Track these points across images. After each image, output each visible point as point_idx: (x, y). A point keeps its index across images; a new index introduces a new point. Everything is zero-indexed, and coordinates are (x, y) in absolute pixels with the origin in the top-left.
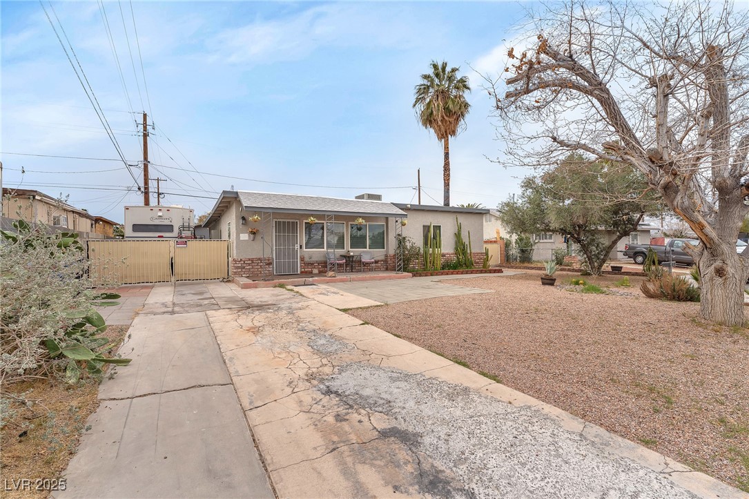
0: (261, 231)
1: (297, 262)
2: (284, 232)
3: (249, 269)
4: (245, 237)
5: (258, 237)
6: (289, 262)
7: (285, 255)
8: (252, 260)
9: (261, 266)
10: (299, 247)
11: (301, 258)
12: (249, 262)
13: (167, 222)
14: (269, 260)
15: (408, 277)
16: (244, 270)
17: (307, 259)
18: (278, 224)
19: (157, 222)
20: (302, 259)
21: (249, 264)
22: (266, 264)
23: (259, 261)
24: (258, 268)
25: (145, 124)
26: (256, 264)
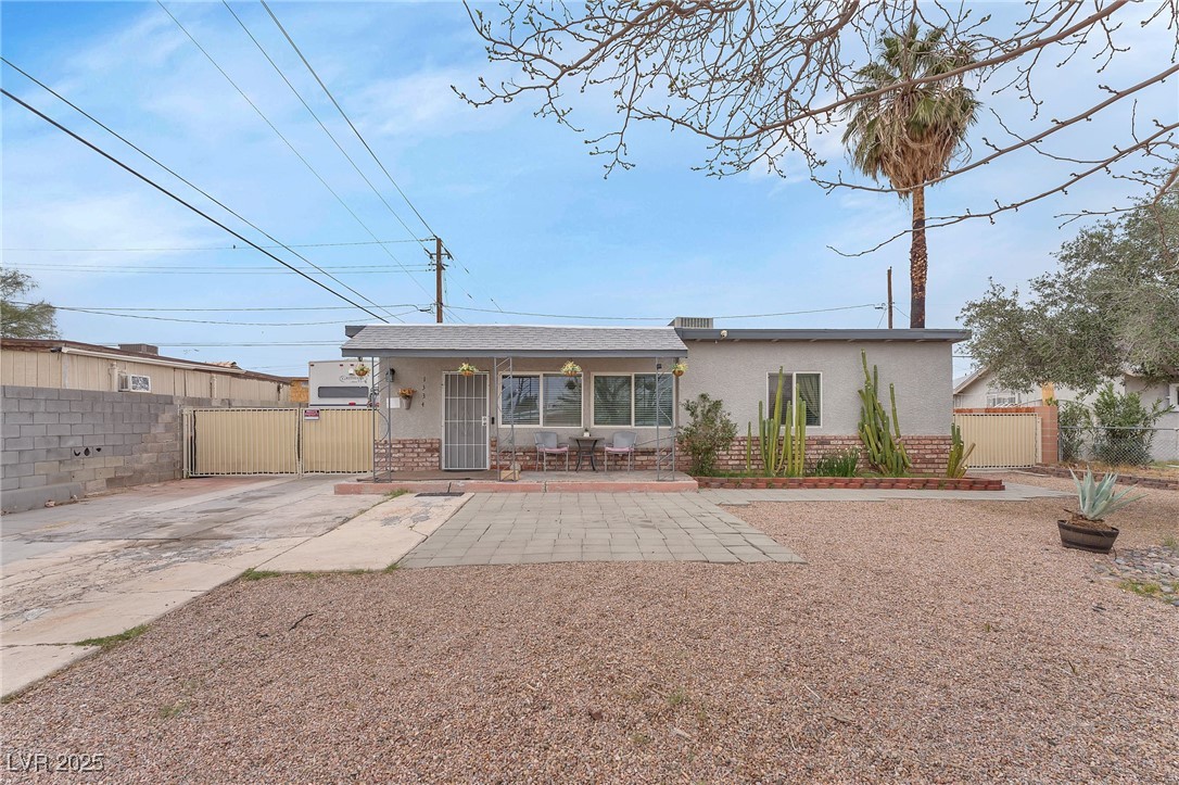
0: (421, 392)
1: (485, 447)
2: (461, 394)
3: (399, 458)
4: (394, 403)
5: (416, 403)
6: (469, 449)
7: (462, 435)
8: (404, 443)
9: (418, 454)
10: (488, 422)
11: (491, 442)
12: (398, 446)
13: (360, 383)
14: (431, 443)
15: (689, 488)
17: (505, 444)
18: (450, 381)
19: (348, 383)
20: (494, 444)
21: (399, 450)
22: (428, 450)
23: (416, 446)
24: (413, 458)
25: (439, 254)
26: (410, 450)
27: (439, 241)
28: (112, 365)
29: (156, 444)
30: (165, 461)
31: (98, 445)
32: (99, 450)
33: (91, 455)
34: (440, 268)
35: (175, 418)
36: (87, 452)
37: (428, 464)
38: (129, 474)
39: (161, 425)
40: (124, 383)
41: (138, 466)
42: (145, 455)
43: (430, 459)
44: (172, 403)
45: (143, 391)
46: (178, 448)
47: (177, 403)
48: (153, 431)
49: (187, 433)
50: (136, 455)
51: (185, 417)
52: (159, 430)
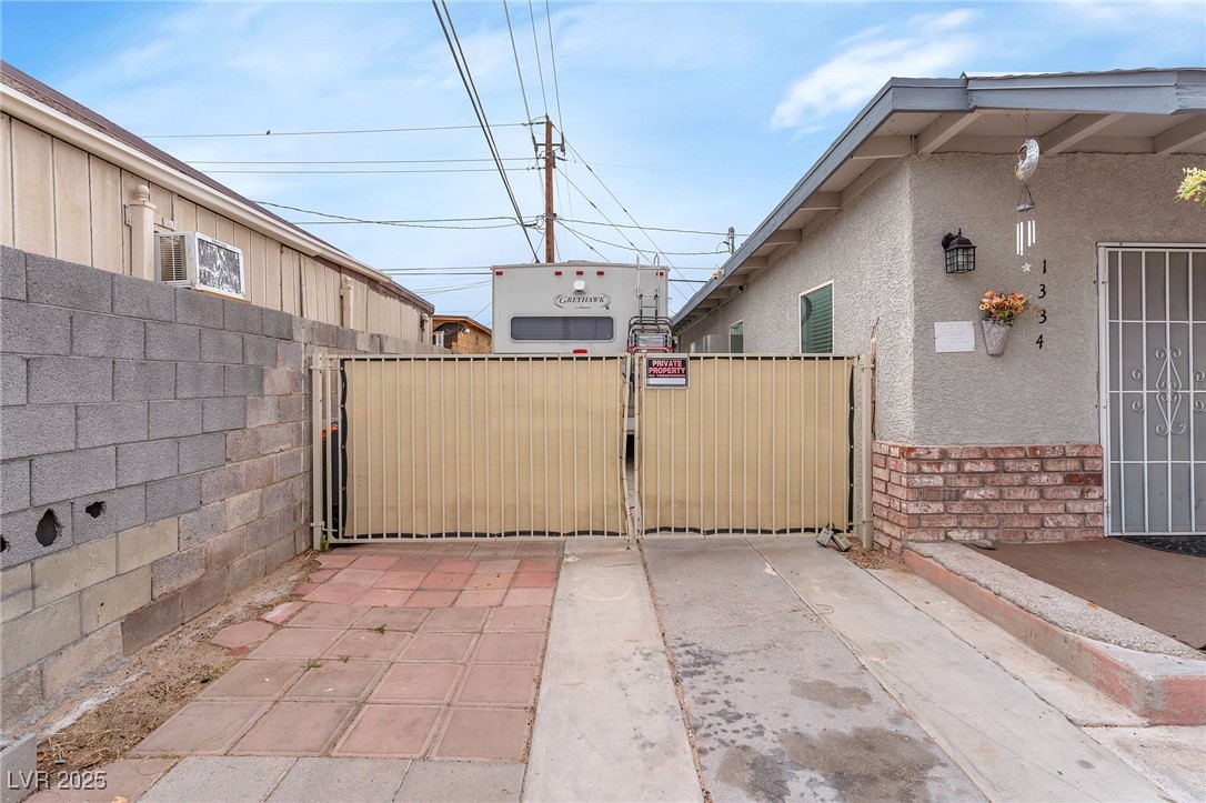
2: (1156, 311)
3: (983, 502)
4: (957, 336)
5: (1025, 336)
6: (1158, 472)
7: (1157, 435)
8: (998, 457)
9: (1041, 489)
12: (982, 467)
13: (595, 310)
14: (1081, 458)
16: (956, 508)
18: (1125, 267)
19: (572, 310)
21: (983, 479)
22: (1071, 479)
23: (1034, 465)
24: (1026, 502)
25: (549, 144)
26: (1018, 478)
27: (549, 125)
28: (135, 194)
29: (258, 462)
30: (278, 507)
31: (90, 489)
32: (95, 509)
33: (64, 537)
34: (550, 165)
35: (295, 380)
36: (48, 528)
37: (1072, 521)
38: (194, 577)
39: (270, 402)
40: (173, 262)
41: (215, 542)
42: (234, 501)
43: (1076, 507)
44: (289, 338)
45: (227, 291)
46: (302, 467)
47: (301, 336)
48: (252, 424)
49: (322, 422)
50: (212, 506)
51: (317, 379)
52: (263, 417)
